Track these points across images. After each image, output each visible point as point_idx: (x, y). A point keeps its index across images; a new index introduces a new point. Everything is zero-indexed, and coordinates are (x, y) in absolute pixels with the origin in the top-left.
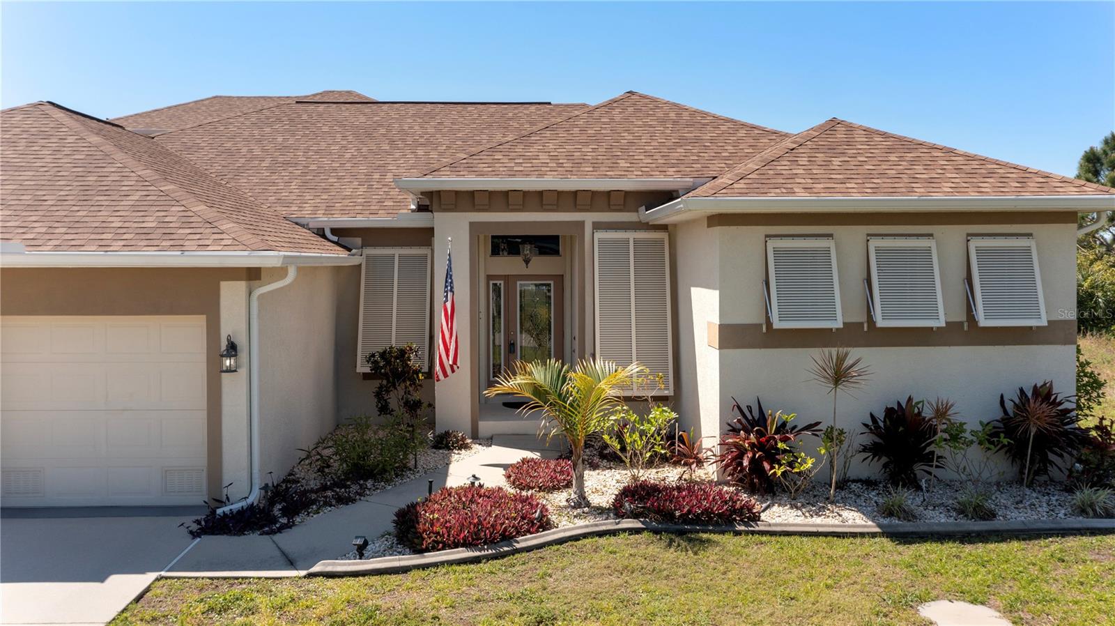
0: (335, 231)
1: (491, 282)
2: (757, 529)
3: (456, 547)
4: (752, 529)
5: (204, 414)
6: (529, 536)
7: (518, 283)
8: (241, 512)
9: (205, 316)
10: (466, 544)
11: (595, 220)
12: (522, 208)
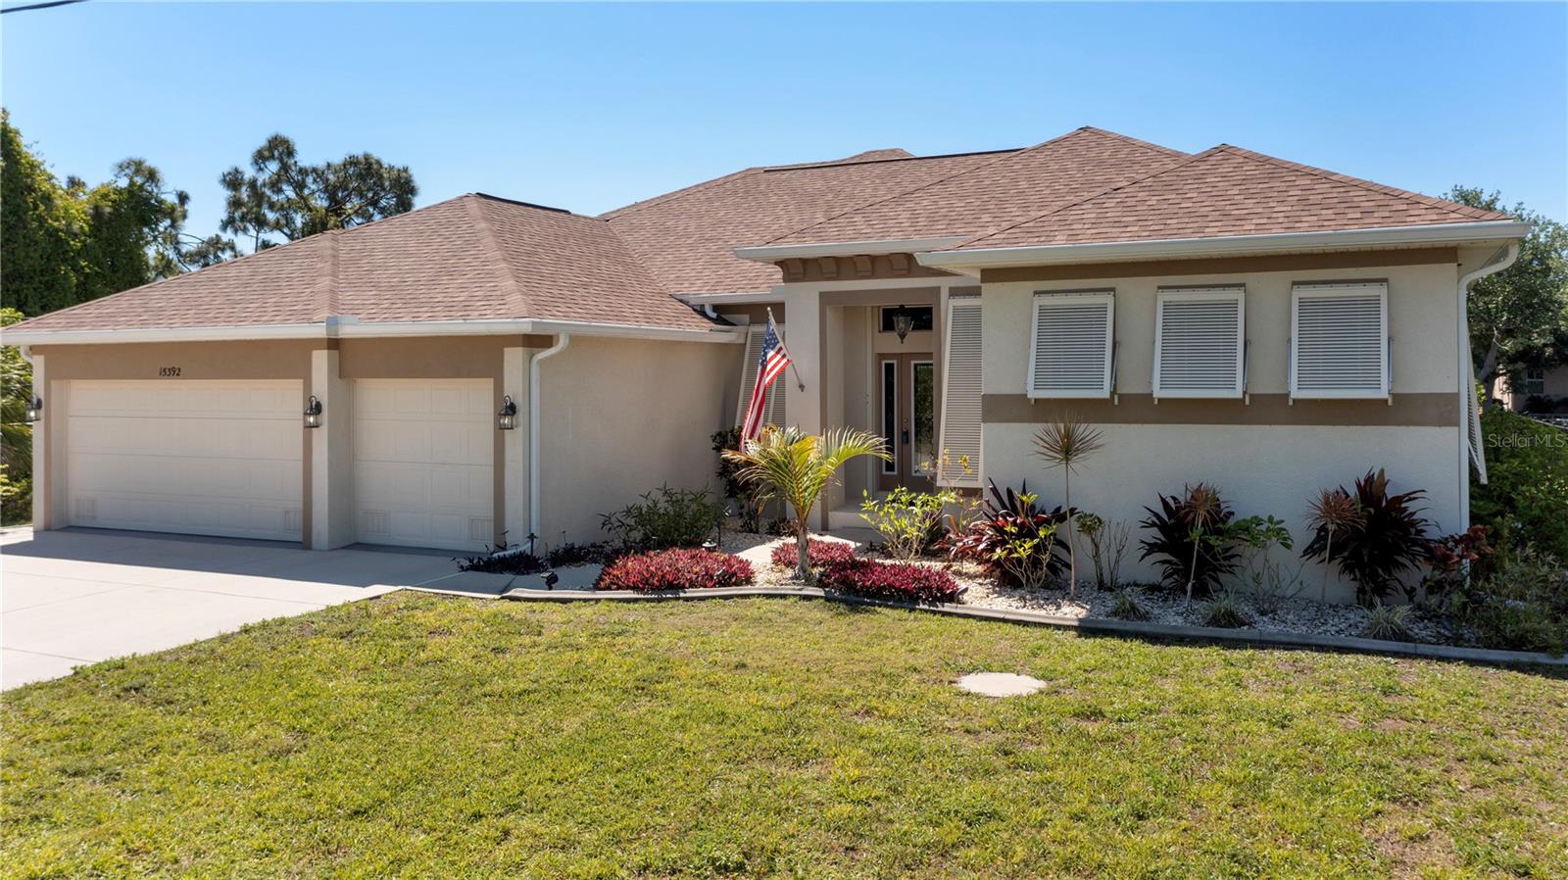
0: (716, 308)
1: (884, 362)
2: (940, 609)
3: (627, 589)
4: (935, 609)
5: (491, 470)
6: (702, 589)
7: (913, 362)
8: (513, 557)
9: (492, 380)
10: (635, 588)
11: (953, 285)
12: (873, 274)
